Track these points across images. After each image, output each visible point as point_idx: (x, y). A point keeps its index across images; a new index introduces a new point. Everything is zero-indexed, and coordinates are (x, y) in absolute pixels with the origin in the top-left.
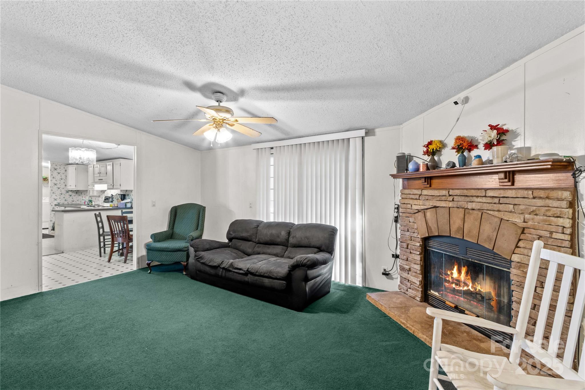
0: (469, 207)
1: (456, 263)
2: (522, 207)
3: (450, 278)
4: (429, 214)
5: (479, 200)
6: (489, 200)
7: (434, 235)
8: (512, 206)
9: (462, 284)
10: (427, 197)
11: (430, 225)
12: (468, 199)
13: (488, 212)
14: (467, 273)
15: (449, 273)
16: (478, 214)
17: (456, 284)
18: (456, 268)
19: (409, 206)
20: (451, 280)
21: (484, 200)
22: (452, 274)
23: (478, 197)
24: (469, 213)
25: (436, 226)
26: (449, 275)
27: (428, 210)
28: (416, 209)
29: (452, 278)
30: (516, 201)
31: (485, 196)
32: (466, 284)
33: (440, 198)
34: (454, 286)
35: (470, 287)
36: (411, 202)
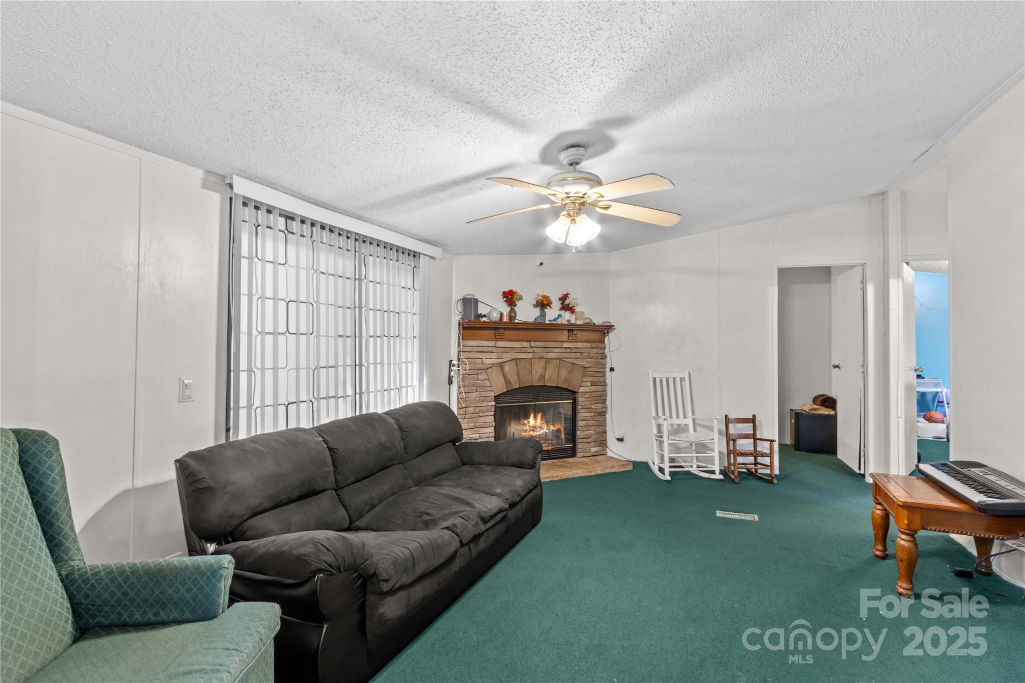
0: (549, 357)
1: (531, 412)
2: (586, 354)
3: (527, 426)
4: (507, 368)
5: (556, 350)
6: (563, 350)
7: (513, 388)
8: (579, 354)
9: (538, 429)
10: (503, 350)
11: (510, 378)
12: (547, 350)
13: (564, 359)
14: (542, 418)
15: (526, 422)
16: (557, 362)
17: (534, 431)
18: (532, 415)
19: (479, 361)
20: (528, 428)
21: (560, 350)
22: (529, 422)
23: (554, 348)
24: (549, 362)
25: (517, 379)
26: (526, 424)
27: (506, 363)
28: (489, 363)
29: (529, 426)
30: (581, 350)
31: (561, 348)
32: (541, 428)
33: (520, 350)
34: (531, 433)
35: (545, 430)
36: (481, 355)
